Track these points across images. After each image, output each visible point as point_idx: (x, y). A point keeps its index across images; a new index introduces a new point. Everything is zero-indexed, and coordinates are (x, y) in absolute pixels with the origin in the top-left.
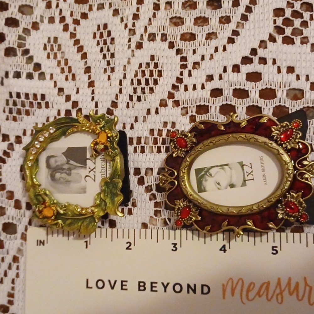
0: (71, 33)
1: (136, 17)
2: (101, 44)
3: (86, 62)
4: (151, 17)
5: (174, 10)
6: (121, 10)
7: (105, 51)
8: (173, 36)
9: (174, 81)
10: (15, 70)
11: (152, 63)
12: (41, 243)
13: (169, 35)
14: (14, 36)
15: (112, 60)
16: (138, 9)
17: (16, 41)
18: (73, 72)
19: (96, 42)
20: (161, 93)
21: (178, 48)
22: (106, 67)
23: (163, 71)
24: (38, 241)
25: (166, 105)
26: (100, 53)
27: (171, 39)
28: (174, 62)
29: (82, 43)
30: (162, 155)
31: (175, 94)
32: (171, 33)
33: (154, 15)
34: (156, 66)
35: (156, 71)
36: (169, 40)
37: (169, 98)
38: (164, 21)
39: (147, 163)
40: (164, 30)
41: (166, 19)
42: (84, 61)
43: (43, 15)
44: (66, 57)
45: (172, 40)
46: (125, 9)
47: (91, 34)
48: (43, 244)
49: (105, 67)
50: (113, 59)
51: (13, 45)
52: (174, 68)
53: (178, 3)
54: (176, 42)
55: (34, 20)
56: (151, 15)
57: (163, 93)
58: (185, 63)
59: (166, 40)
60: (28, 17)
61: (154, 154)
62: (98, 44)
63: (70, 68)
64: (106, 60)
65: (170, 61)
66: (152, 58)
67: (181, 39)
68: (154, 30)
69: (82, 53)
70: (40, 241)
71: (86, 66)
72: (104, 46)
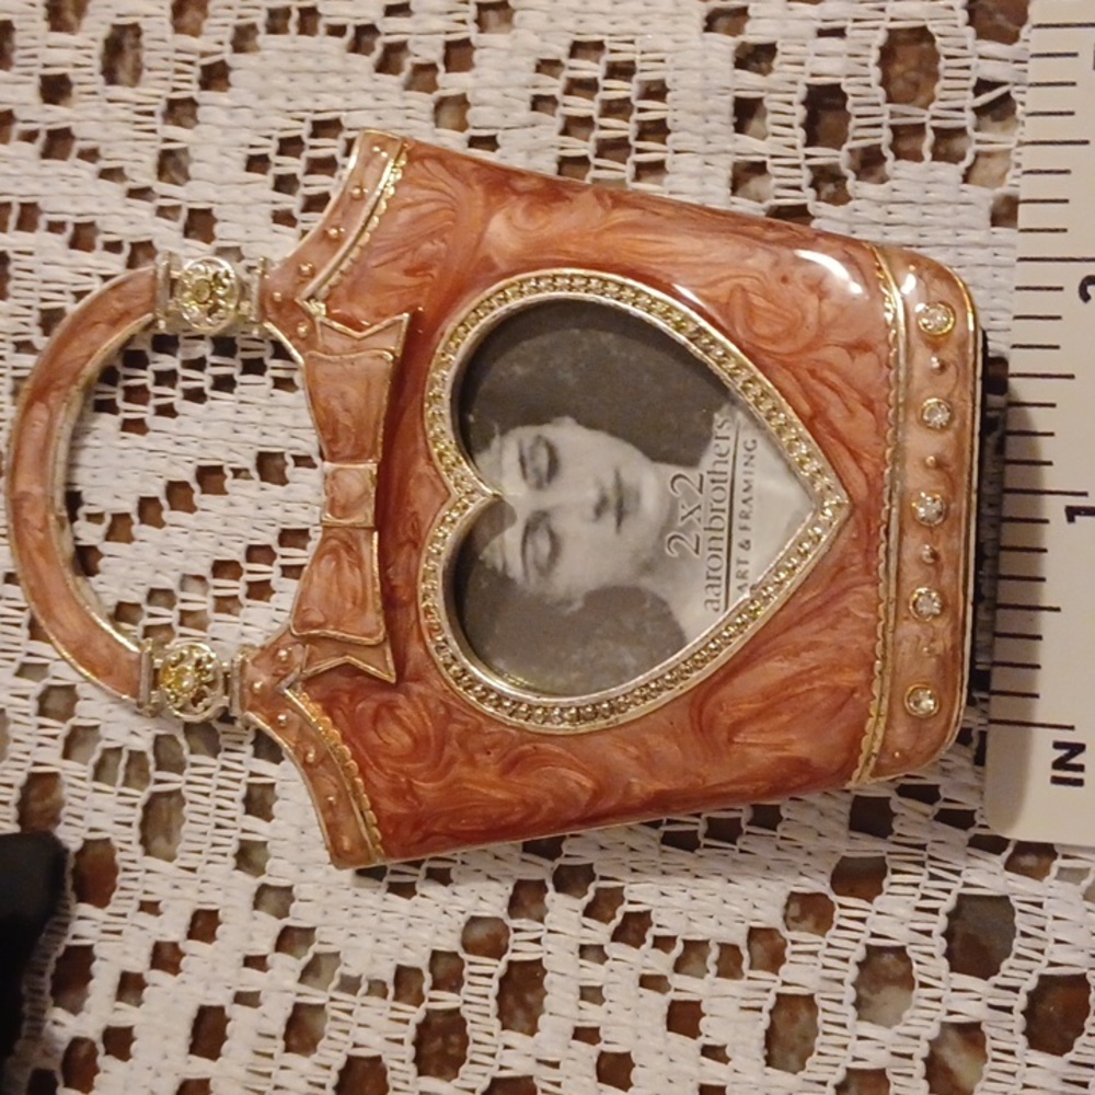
0: (110, 536)
1: (82, 238)
2: (175, 395)
3: (237, 473)
4: (94, 167)
5: (77, 66)
6: (44, 300)
7: (204, 380)
8: (178, 71)
9: (365, 63)
10: (239, 807)
11: (278, 165)
12: (1068, 759)
13: (175, 90)
14: (99, 799)
15: (244, 350)
16: (55, 227)
17: (121, 794)
18: (269, 538)
19: (164, 422)
20: (410, 121)
21: (228, 47)
22: (267, 380)
23: (317, 112)
24: (1056, 780)
25: (462, 102)
26: (209, 403)
27: (189, 81)
28: (283, 63)
29: (157, 490)
30: (677, 115)
31: (418, 60)
32: (165, 79)
33: (90, 155)
34: (290, 146)
35: (313, 147)
36: (193, 91)
37: (431, 87)
38: (118, 111)
39: (710, 187)
40: (151, 114)
41: (110, 101)
42: (229, 482)
43: (15, 666)
44: (204, 569)
45: (196, 73)
46: (45, 282)
47: (124, 444)
48: (1078, 748)
49: (270, 383)
50: (240, 343)
51: (133, 805)
52: (309, 63)
53: (49, 47)
54: (204, 55)
55: (31, 706)
56: (88, 170)
57: (409, 112)
58: (295, 15)
59: (191, 103)
60: (14, 731)
61: (669, 158)
62: (167, 411)
63: (254, 552)
64: (239, 378)
65: (281, 81)
66: (256, 163)
67: (196, 33)
68: (145, 158)
69: (195, 486)
70: (1059, 764)
71: (255, 474)
72: (182, 384)
